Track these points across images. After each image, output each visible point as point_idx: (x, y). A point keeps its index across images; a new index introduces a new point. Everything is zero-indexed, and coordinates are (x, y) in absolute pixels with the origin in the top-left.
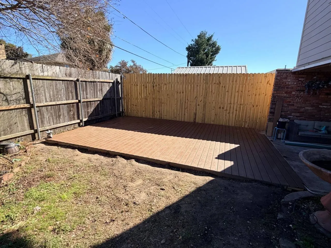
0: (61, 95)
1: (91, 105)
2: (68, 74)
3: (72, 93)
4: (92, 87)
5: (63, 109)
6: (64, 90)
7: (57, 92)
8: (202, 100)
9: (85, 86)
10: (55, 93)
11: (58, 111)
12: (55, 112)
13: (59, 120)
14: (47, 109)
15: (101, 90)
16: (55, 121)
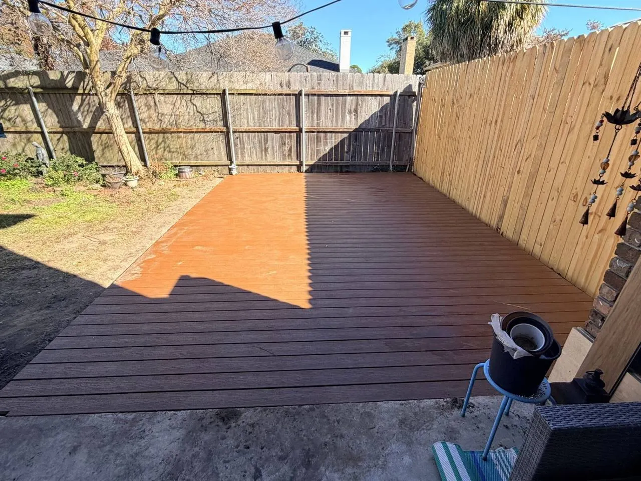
0: (270, 118)
1: (325, 138)
2: (285, 83)
3: (289, 114)
4: (332, 105)
5: (272, 139)
6: (277, 109)
7: (265, 113)
8: (530, 155)
9: (318, 103)
10: (262, 115)
11: (265, 141)
12: (260, 142)
13: (266, 156)
14: (249, 137)
15: (356, 111)
16: (259, 155)
